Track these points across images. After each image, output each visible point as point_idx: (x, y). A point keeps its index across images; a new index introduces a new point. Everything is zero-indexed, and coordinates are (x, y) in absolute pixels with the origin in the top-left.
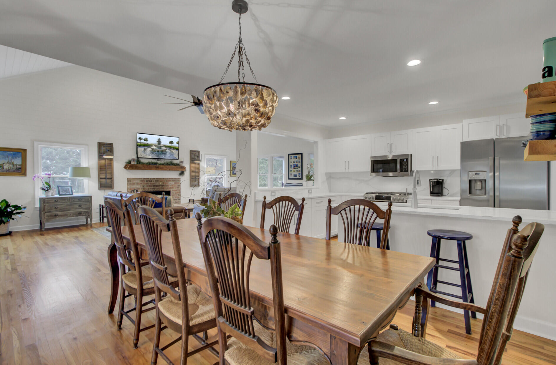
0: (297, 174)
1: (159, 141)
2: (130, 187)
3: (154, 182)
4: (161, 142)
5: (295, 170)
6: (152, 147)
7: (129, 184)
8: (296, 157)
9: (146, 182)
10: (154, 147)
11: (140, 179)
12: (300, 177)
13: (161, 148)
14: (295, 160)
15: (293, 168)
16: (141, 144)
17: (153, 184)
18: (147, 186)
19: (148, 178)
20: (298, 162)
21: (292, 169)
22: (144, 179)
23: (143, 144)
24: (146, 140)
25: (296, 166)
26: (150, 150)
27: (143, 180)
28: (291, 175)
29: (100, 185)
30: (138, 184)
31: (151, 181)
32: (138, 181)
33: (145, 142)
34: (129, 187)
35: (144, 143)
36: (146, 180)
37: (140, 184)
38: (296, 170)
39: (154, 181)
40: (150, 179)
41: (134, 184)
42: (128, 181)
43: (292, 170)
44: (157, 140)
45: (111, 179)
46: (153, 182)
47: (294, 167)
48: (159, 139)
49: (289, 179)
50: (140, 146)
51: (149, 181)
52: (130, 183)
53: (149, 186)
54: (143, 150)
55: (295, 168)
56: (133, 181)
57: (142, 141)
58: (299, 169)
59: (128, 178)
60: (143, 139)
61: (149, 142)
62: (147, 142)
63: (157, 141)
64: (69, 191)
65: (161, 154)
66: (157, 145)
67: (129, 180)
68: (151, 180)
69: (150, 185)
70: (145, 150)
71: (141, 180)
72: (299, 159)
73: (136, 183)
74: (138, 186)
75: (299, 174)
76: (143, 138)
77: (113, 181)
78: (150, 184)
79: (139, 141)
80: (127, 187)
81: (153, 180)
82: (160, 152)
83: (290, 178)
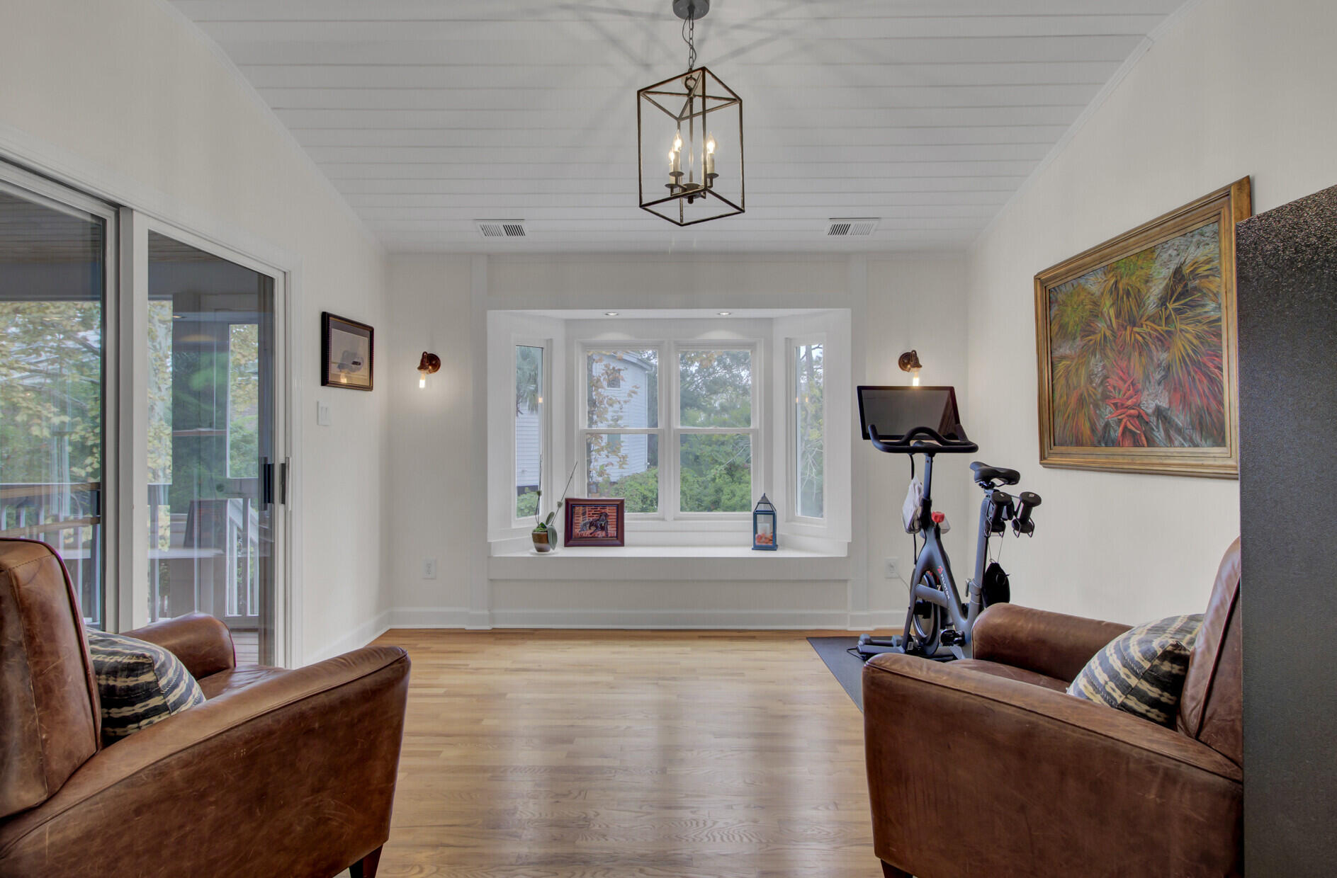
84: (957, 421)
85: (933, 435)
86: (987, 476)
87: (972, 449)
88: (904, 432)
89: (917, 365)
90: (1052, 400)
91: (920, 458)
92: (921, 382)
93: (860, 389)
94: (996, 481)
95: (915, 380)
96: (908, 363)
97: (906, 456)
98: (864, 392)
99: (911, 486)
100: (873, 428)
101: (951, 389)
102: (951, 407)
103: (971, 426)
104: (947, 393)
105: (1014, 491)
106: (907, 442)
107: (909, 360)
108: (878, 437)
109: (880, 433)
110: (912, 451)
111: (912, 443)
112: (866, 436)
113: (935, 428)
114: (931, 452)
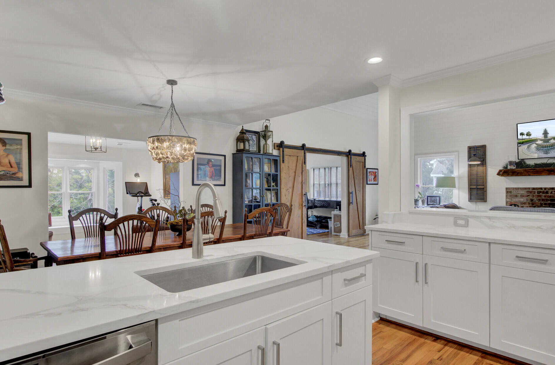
1: (546, 133)
2: (510, 200)
3: (552, 195)
4: (548, 133)
6: (537, 143)
7: (508, 196)
9: (536, 194)
10: (539, 142)
11: (525, 188)
13: (548, 142)
16: (524, 140)
17: (550, 196)
18: (539, 200)
19: (541, 188)
22: (534, 189)
23: (525, 140)
24: (528, 134)
26: (535, 147)
27: (531, 190)
29: (470, 196)
30: (522, 196)
31: (547, 192)
32: (524, 192)
33: (528, 137)
34: (508, 200)
35: (527, 139)
36: (536, 191)
37: (526, 197)
39: (551, 193)
40: (545, 189)
41: (516, 196)
42: (507, 192)
44: (542, 132)
45: (483, 189)
46: (549, 194)
48: (545, 129)
50: (523, 143)
51: (543, 193)
52: (509, 194)
53: (543, 200)
54: (526, 147)
56: (514, 192)
57: (525, 137)
59: (507, 189)
60: (525, 135)
61: (533, 137)
62: (530, 137)
63: (543, 134)
64: (437, 201)
65: (549, 149)
66: (543, 139)
67: (509, 191)
68: (545, 191)
69: (543, 198)
70: (529, 147)
71: (528, 191)
73: (520, 195)
74: (522, 200)
76: (525, 133)
77: (486, 191)
78: (545, 196)
79: (520, 137)
80: (506, 201)
81: (550, 191)
82: (548, 147)
84: (148, 190)
85: (142, 193)
86: (151, 200)
87: (151, 196)
88: (136, 192)
89: (139, 176)
90: (165, 186)
91: (140, 198)
92: (140, 181)
93: (126, 183)
94: (153, 201)
95: (138, 180)
96: (137, 176)
97: (136, 197)
98: (127, 183)
99: (138, 204)
100: (129, 191)
101: (147, 183)
102: (147, 187)
103: (150, 191)
104: (146, 184)
105: (156, 203)
106: (137, 195)
107: (137, 175)
108: (130, 194)
109: (131, 193)
110: (138, 196)
111: (138, 195)
112: (127, 193)
113: (143, 192)
114: (142, 196)
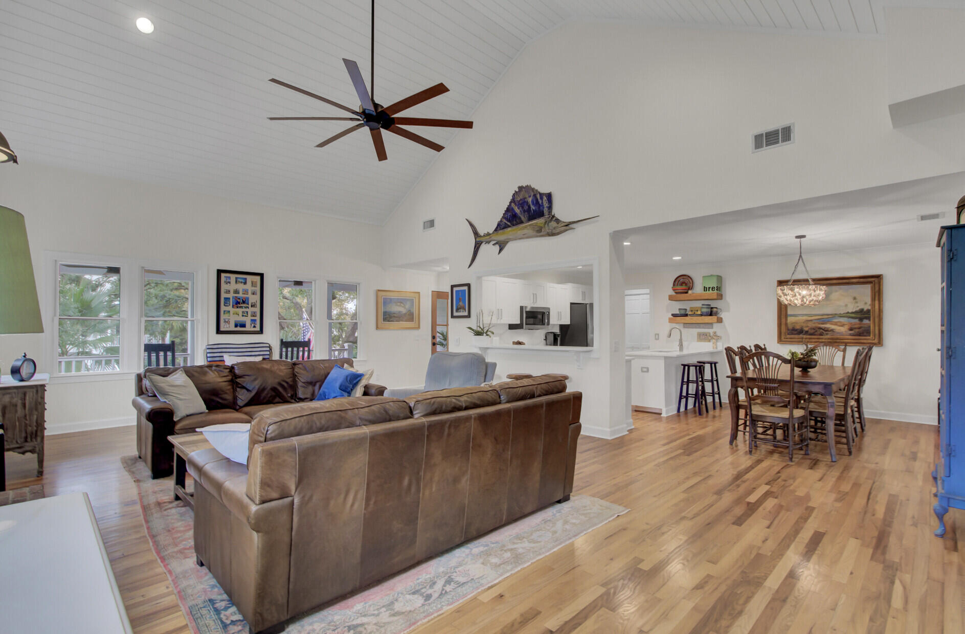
0: (248, 320)
5: (240, 311)
8: (243, 281)
12: (254, 327)
14: (240, 287)
15: (233, 307)
20: (250, 293)
21: (230, 308)
25: (244, 302)
28: (227, 322)
38: (243, 312)
43: (229, 312)
47: (238, 303)
49: (219, 331)
55: (242, 307)
58: (250, 310)
72: (252, 286)
75: (252, 320)
83: (222, 329)
